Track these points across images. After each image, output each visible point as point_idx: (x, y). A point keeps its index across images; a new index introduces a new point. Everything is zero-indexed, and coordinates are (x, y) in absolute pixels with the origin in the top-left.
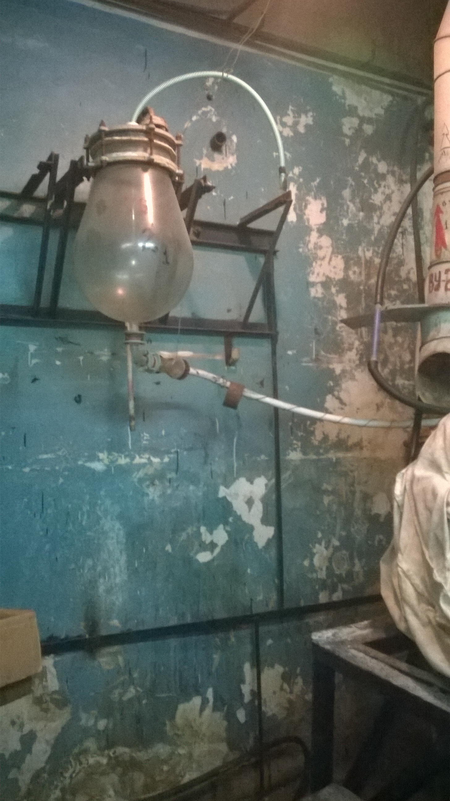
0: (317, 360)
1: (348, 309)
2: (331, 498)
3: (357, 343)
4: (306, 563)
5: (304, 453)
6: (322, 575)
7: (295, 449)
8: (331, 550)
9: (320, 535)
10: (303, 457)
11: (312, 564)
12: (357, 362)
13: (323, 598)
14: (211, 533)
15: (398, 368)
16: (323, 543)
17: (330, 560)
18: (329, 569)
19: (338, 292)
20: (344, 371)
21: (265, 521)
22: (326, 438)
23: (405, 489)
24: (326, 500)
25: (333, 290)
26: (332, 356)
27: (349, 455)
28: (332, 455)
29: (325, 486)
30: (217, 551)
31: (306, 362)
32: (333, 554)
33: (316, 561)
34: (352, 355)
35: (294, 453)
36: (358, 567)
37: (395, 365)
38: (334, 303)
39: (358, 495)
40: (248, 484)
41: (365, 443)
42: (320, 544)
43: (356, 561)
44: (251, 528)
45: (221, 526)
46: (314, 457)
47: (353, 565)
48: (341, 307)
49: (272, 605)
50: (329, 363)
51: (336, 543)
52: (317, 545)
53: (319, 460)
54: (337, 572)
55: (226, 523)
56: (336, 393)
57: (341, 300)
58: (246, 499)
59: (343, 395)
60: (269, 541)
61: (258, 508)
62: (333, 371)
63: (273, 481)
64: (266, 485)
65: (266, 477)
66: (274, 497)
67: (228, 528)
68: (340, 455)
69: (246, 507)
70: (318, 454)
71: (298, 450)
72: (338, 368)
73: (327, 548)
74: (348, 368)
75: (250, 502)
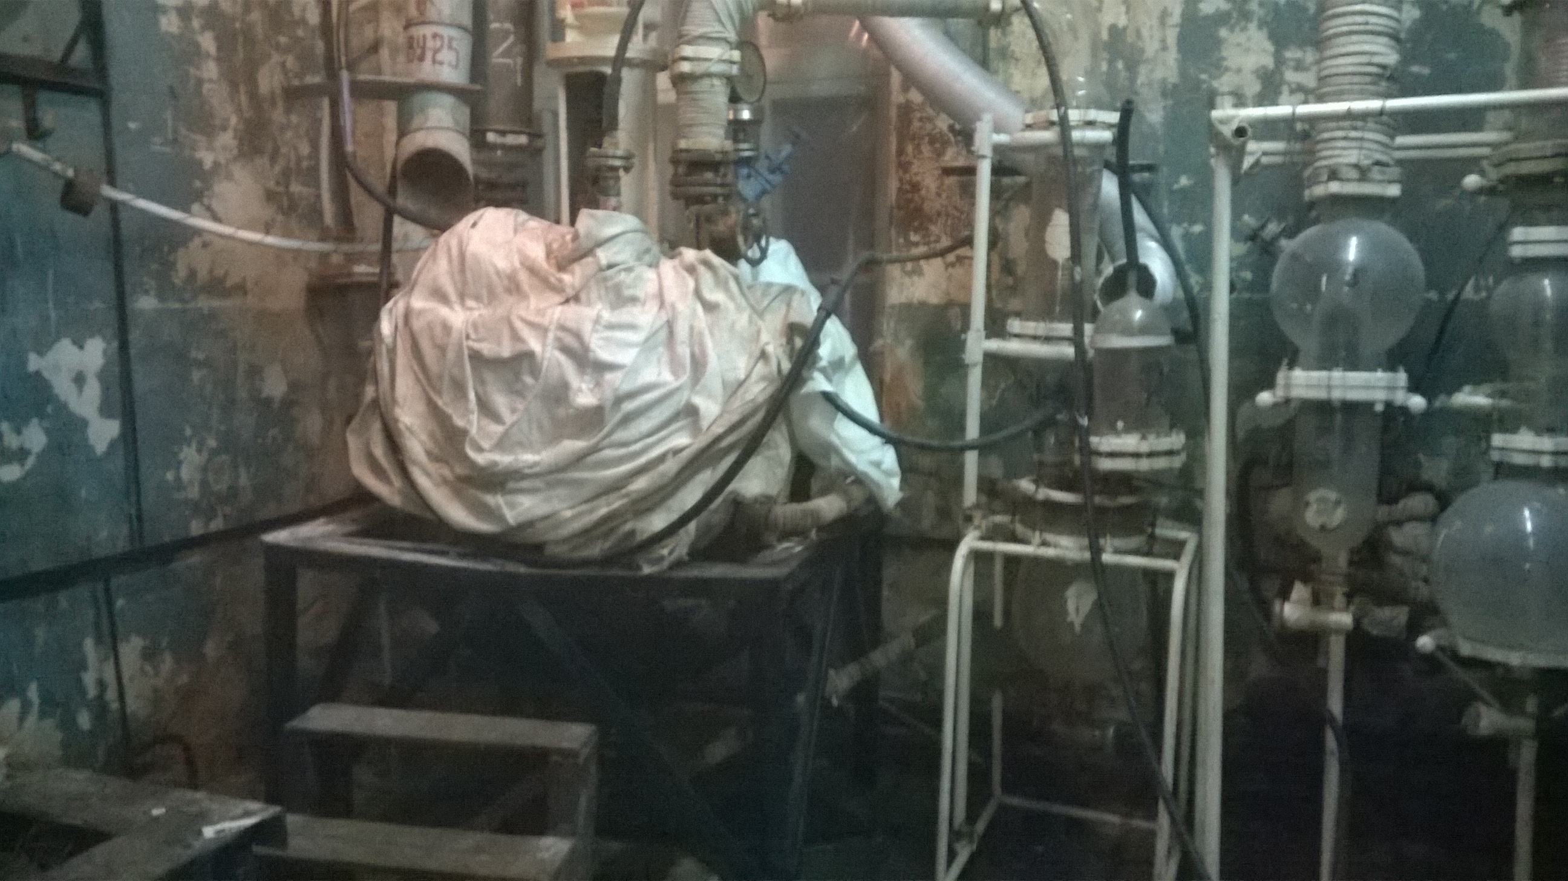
0: (175, 141)
1: (218, 60)
2: (204, 371)
3: (234, 120)
4: (170, 476)
5: (161, 297)
6: (194, 493)
7: (146, 292)
8: (205, 455)
9: (188, 432)
10: (160, 306)
11: (178, 478)
12: (235, 151)
13: (196, 528)
14: (18, 432)
15: (292, 165)
16: (194, 446)
17: (204, 469)
18: (204, 484)
19: (204, 28)
20: (216, 165)
21: (105, 411)
22: (192, 274)
23: (396, 327)
24: (196, 375)
25: (196, 23)
26: (198, 137)
27: (228, 303)
28: (204, 303)
29: (194, 354)
30: (30, 461)
31: (157, 145)
32: (209, 460)
33: (185, 473)
34: (227, 139)
35: (146, 298)
36: (244, 480)
37: (289, 161)
38: (197, 46)
39: (242, 367)
40: (74, 349)
41: (249, 285)
42: (189, 446)
43: (242, 471)
44: (84, 423)
45: (35, 421)
46: (177, 306)
47: (237, 477)
48: (208, 55)
49: (122, 545)
50: (193, 149)
51: (212, 443)
52: (185, 449)
53: (184, 311)
54: (216, 488)
55: (42, 416)
56: (206, 201)
57: (207, 42)
58: (73, 375)
59: (216, 205)
60: (112, 445)
61: (93, 389)
62: (200, 163)
63: (115, 344)
64: (105, 353)
65: (104, 338)
66: (117, 370)
67: (46, 424)
68: (216, 303)
69: (73, 388)
70: (183, 301)
71: (152, 293)
72: (208, 159)
73: (199, 451)
74: (222, 160)
75: (79, 380)
